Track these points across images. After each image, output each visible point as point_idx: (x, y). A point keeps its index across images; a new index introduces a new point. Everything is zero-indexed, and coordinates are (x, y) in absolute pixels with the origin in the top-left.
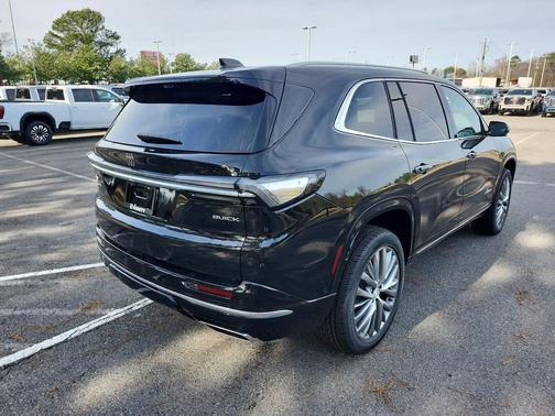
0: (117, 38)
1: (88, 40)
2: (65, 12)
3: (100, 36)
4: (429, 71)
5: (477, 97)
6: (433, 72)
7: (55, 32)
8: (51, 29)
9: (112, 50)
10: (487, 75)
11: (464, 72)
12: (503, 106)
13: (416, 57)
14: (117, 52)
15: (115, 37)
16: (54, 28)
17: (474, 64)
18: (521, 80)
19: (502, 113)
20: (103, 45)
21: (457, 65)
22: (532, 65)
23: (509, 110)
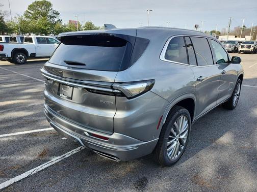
0: (58, 14)
1: (45, 15)
2: (34, 1)
3: (50, 13)
4: (204, 32)
5: (228, 45)
7: (29, 11)
8: (27, 9)
9: (56, 20)
10: (230, 34)
11: (220, 33)
12: (240, 49)
14: (58, 21)
15: (57, 13)
16: (29, 9)
17: (225, 29)
19: (240, 52)
20: (51, 17)
21: (217, 30)
22: (252, 30)
23: (243, 51)
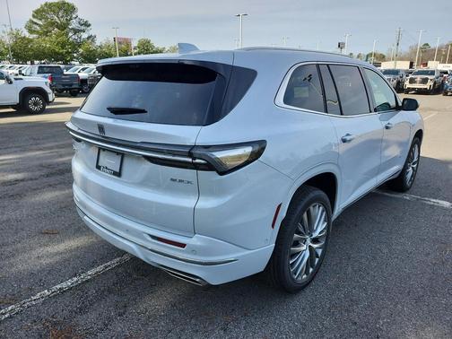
0: (89, 25)
1: (63, 27)
2: (43, 3)
3: (74, 24)
4: (355, 54)
6: (358, 57)
7: (35, 20)
8: (31, 18)
9: (84, 36)
10: (402, 59)
11: (384, 57)
12: (408, 85)
13: (344, 44)
14: (88, 38)
15: (87, 25)
16: (34, 16)
18: (430, 63)
19: (408, 91)
20: (76, 31)
22: (439, 50)
23: (413, 89)
